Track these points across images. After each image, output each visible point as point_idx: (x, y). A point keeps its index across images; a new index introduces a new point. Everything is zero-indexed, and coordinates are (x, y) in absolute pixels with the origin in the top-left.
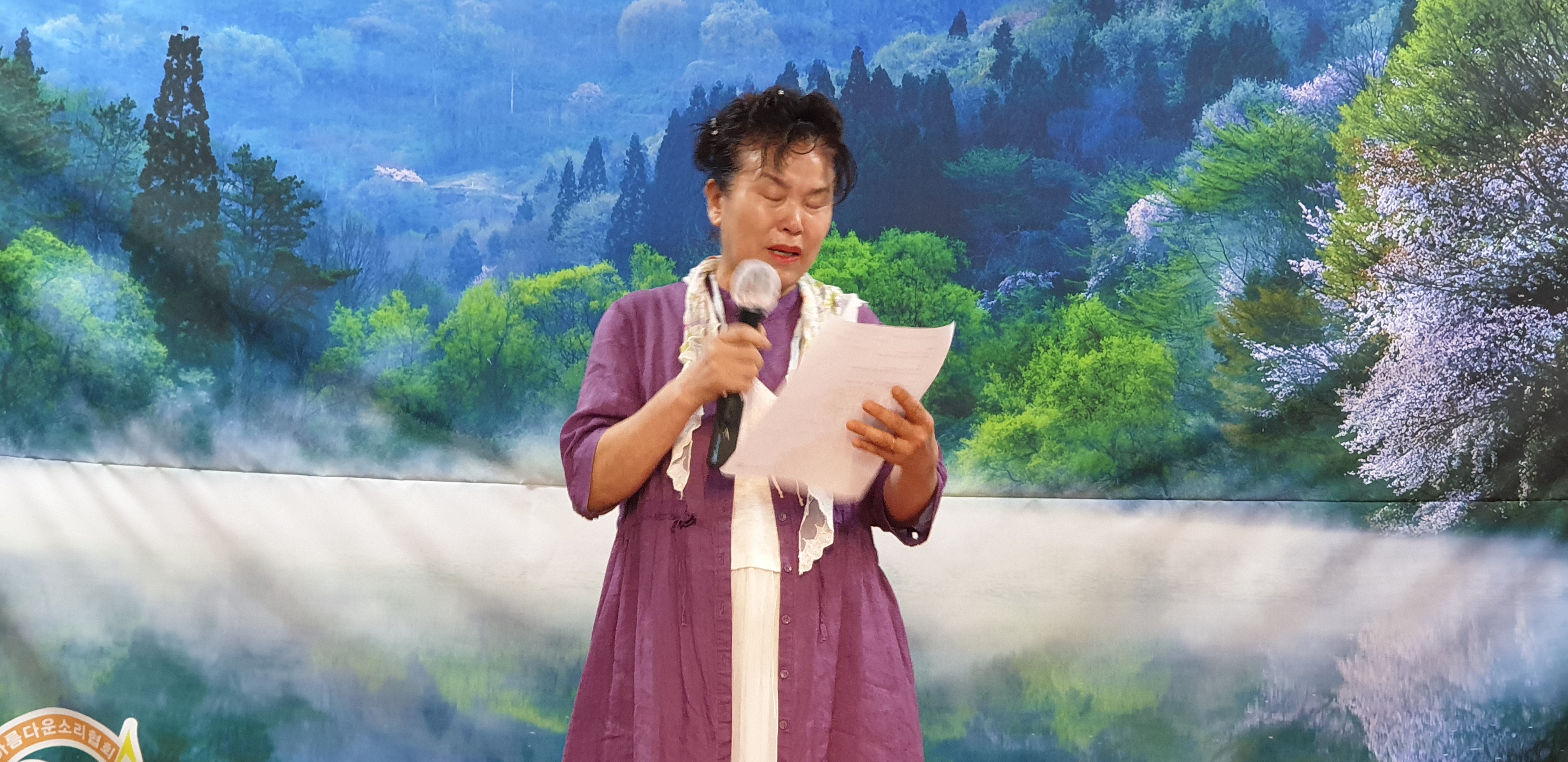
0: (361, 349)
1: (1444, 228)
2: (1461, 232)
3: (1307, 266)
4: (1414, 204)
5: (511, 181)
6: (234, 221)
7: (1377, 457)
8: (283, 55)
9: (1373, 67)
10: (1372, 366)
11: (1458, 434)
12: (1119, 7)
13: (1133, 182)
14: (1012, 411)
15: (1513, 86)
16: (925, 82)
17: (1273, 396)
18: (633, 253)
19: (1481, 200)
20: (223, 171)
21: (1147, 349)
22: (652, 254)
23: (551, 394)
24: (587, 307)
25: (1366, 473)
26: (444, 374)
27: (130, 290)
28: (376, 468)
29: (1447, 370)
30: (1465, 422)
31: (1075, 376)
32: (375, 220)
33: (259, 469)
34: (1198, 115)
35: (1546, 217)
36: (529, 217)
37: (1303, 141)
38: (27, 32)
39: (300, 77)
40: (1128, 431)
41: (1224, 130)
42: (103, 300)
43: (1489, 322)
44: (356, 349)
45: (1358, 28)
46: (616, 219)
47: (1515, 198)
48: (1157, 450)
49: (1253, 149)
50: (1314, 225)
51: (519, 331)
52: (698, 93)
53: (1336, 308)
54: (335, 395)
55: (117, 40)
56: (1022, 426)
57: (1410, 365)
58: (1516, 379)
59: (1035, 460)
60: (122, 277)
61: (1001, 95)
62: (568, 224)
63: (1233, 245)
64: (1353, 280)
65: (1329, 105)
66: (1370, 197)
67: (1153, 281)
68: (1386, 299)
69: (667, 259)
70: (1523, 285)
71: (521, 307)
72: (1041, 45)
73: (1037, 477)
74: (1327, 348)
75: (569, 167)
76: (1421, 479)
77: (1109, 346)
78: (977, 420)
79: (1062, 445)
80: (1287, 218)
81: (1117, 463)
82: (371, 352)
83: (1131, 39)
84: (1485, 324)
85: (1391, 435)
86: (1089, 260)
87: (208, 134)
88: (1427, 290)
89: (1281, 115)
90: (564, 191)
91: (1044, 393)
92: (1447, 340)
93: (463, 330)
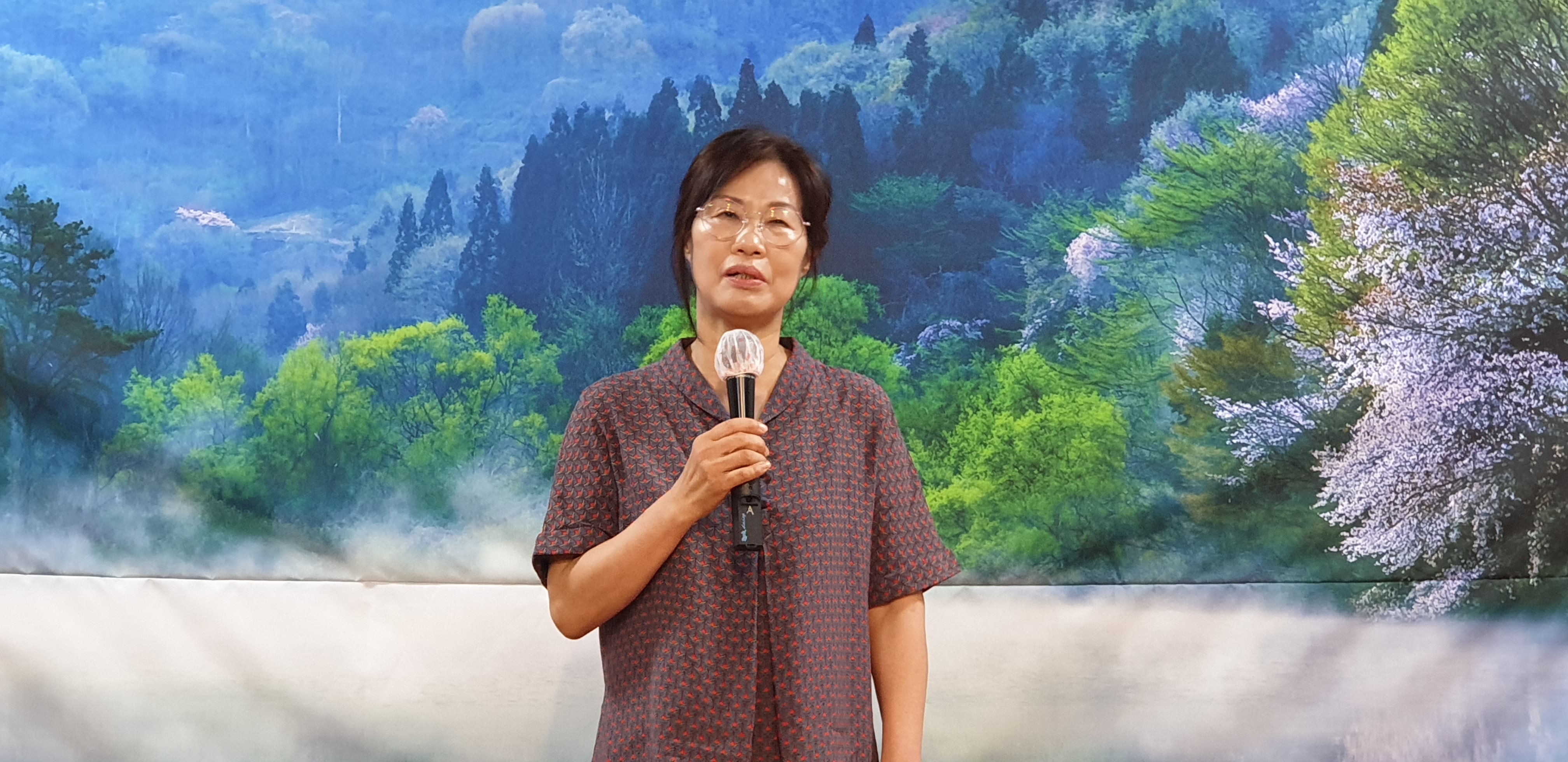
0: (164, 425)
1: (1434, 261)
2: (1453, 267)
3: (1276, 308)
4: (1399, 234)
5: (338, 224)
6: (8, 276)
7: (1363, 530)
8: (64, 79)
9: (1347, 76)
10: (1354, 424)
11: (1456, 502)
12: (1052, 9)
13: (1073, 214)
14: (937, 484)
15: (1511, 95)
16: (827, 100)
17: (1240, 462)
18: (486, 306)
19: (1477, 228)
21: (1094, 408)
22: (509, 307)
23: (392, 474)
24: (432, 370)
25: (1350, 549)
26: (263, 453)
28: (184, 567)
29: (1441, 427)
30: (1464, 487)
31: (1010, 442)
32: (178, 272)
33: (44, 571)
34: (1146, 134)
35: (1553, 248)
36: (362, 266)
37: (1268, 163)
39: (86, 106)
40: (1072, 505)
41: (1177, 150)
43: (1488, 370)
44: (157, 425)
45: (1329, 31)
46: (465, 266)
47: (1516, 225)
48: (1108, 526)
49: (1210, 173)
50: (1283, 260)
51: (352, 400)
52: (560, 117)
53: (1310, 357)
54: (132, 481)
56: (950, 501)
57: (1398, 422)
58: (1522, 437)
59: (965, 542)
61: (917, 114)
62: (408, 273)
63: (1190, 285)
64: (1330, 324)
65: (1298, 121)
66: (1347, 227)
67: (1099, 328)
68: (1368, 346)
69: (527, 312)
70: (1528, 327)
71: (354, 372)
72: (962, 55)
73: (967, 561)
74: (1302, 404)
75: (408, 206)
76: (1414, 555)
77: (1048, 406)
79: (996, 523)
80: (1252, 253)
81: (1061, 543)
82: (175, 428)
83: (1066, 47)
84: (1484, 373)
85: (1378, 504)
86: (1024, 306)
88: (1416, 334)
89: (1243, 133)
90: (403, 234)
91: (974, 462)
92: (1441, 393)
93: (285, 401)
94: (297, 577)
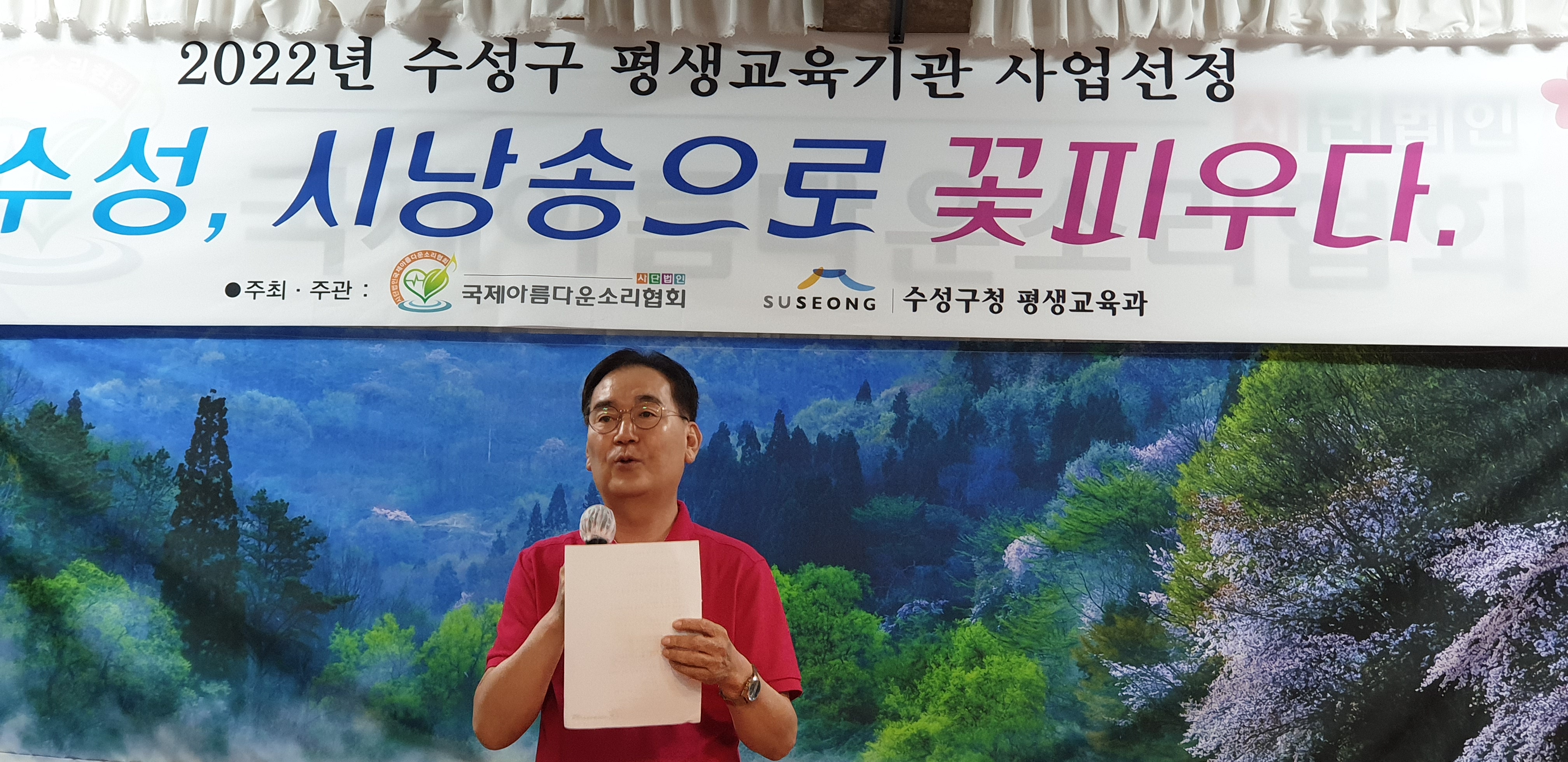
0: (356, 664)
1: (1267, 567)
2: (1280, 571)
3: (1154, 598)
4: (1242, 547)
5: (487, 521)
6: (250, 555)
8: (297, 415)
9: (1205, 432)
10: (1210, 683)
11: (1282, 741)
12: (996, 379)
13: (1009, 526)
14: (910, 719)
15: (1321, 450)
16: (836, 440)
17: (1128, 708)
19: (1297, 544)
20: (242, 512)
21: (1022, 666)
26: (427, 685)
27: (160, 613)
29: (1272, 688)
30: (1287, 731)
31: (962, 689)
32: (371, 553)
34: (1062, 469)
35: (1351, 560)
36: (502, 551)
37: (1148, 493)
38: (79, 393)
39: (311, 432)
40: (1007, 737)
41: (1084, 482)
42: (136, 622)
43: (1305, 647)
44: (352, 665)
45: (1192, 400)
47: (1325, 543)
48: (1034, 753)
49: (1107, 499)
50: (1159, 563)
53: (1178, 634)
54: (333, 704)
55: (155, 401)
56: (918, 731)
57: (1241, 683)
58: (1329, 695)
60: (153, 602)
61: (900, 451)
63: (1093, 579)
64: (1192, 610)
65: (1169, 463)
66: (1205, 541)
67: (1027, 608)
68: (1220, 626)
70: (1333, 616)
72: (933, 410)
74: (1172, 668)
75: (537, 508)
77: (990, 664)
78: (880, 726)
79: (951, 749)
80: (1137, 557)
82: (365, 667)
83: (1006, 406)
84: (1302, 648)
85: (1226, 742)
86: (973, 591)
87: (231, 481)
88: (1254, 619)
89: (1131, 471)
90: (532, 529)
91: (936, 703)
92: (1272, 662)
93: (444, 647)
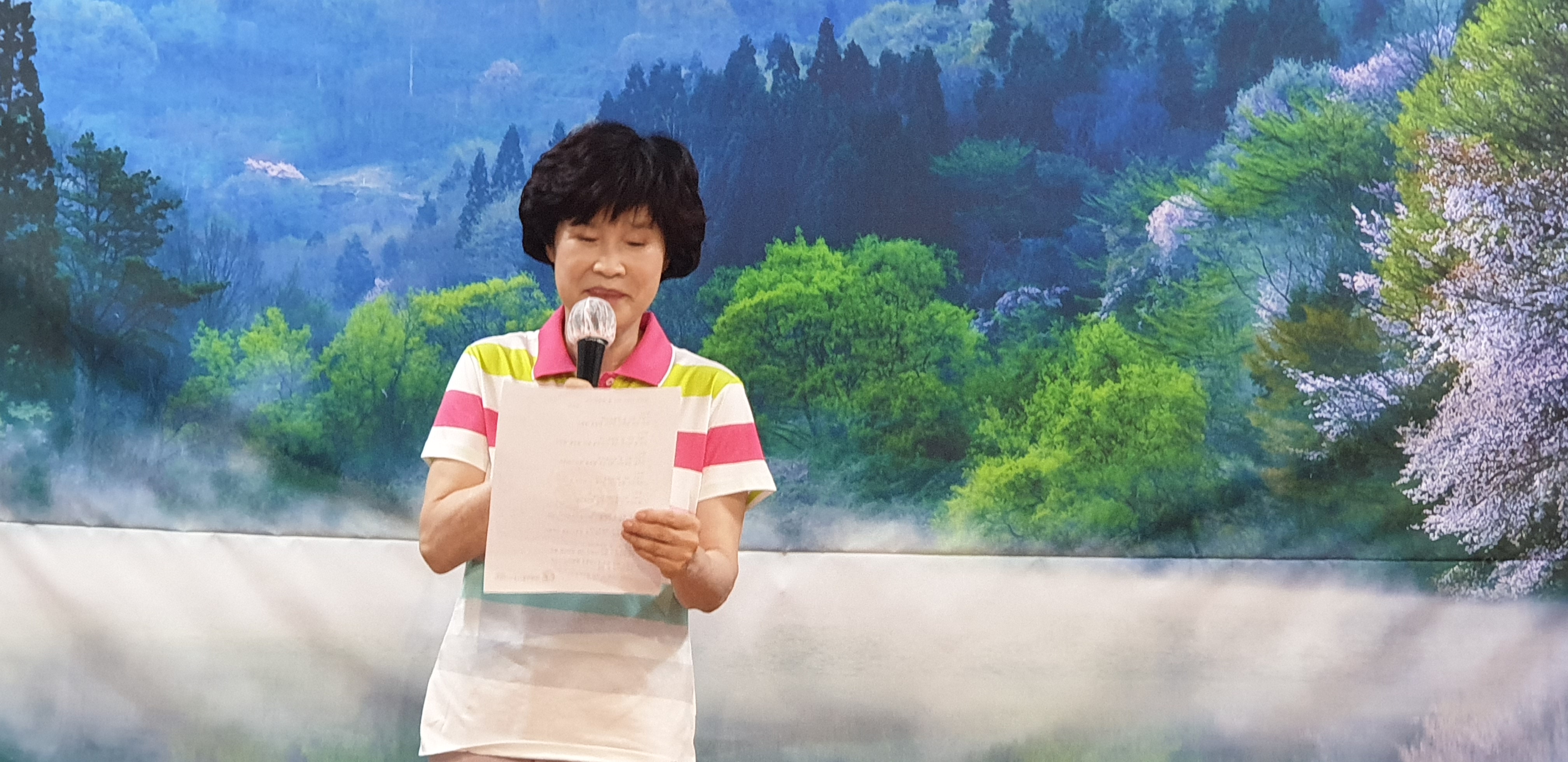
0: (230, 378)
1: (1524, 236)
2: (1543, 242)
3: (1361, 281)
4: (1488, 207)
5: (409, 178)
6: (74, 225)
7: (1445, 508)
8: (133, 25)
9: (1439, 45)
10: (1439, 400)
11: (1541, 481)
13: (1156, 181)
14: (1012, 453)
16: (907, 60)
17: (1322, 436)
20: (61, 165)
21: (1173, 378)
25: (1433, 527)
26: (331, 409)
28: (249, 522)
29: (1528, 405)
30: (1549, 466)
31: (1088, 412)
32: (246, 223)
33: (107, 523)
34: (1232, 101)
36: (432, 220)
37: (1356, 132)
39: (155, 53)
40: (1150, 477)
41: (1263, 119)
44: (224, 379)
48: (1186, 498)
49: (1296, 142)
50: (1369, 232)
51: (420, 357)
52: (635, 73)
53: (1396, 332)
54: (198, 434)
56: (1026, 470)
57: (1484, 399)
59: (1041, 512)
61: (999, 77)
62: (480, 228)
63: (1274, 256)
64: (1416, 298)
65: (1388, 90)
66: (1436, 200)
67: (1180, 297)
68: (1455, 320)
71: (422, 328)
72: (1045, 18)
73: (1043, 531)
74: (1386, 379)
75: (480, 160)
76: (1497, 534)
77: (1127, 376)
78: (971, 464)
79: (1073, 494)
80: (1338, 224)
81: (1138, 515)
82: (243, 382)
83: (1152, 12)
85: (1463, 481)
86: (1104, 273)
87: (43, 120)
88: (1504, 309)
89: (1331, 102)
90: (474, 190)
91: (1051, 431)
92: (1528, 370)
93: (352, 356)
94: (364, 535)
